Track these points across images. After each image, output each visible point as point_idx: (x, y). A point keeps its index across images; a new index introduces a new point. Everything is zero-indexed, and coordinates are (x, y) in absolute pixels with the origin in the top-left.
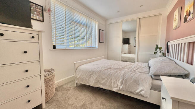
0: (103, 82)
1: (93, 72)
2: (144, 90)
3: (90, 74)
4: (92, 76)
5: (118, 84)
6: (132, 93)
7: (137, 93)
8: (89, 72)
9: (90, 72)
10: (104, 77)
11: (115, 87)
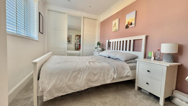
0: (95, 78)
1: (79, 70)
2: (129, 72)
3: (75, 74)
4: (79, 76)
5: (111, 75)
6: (122, 78)
7: (126, 76)
8: (72, 73)
9: (74, 71)
10: (96, 73)
11: (108, 79)
